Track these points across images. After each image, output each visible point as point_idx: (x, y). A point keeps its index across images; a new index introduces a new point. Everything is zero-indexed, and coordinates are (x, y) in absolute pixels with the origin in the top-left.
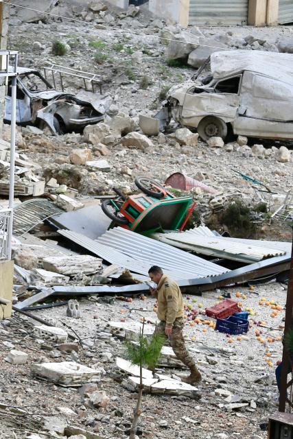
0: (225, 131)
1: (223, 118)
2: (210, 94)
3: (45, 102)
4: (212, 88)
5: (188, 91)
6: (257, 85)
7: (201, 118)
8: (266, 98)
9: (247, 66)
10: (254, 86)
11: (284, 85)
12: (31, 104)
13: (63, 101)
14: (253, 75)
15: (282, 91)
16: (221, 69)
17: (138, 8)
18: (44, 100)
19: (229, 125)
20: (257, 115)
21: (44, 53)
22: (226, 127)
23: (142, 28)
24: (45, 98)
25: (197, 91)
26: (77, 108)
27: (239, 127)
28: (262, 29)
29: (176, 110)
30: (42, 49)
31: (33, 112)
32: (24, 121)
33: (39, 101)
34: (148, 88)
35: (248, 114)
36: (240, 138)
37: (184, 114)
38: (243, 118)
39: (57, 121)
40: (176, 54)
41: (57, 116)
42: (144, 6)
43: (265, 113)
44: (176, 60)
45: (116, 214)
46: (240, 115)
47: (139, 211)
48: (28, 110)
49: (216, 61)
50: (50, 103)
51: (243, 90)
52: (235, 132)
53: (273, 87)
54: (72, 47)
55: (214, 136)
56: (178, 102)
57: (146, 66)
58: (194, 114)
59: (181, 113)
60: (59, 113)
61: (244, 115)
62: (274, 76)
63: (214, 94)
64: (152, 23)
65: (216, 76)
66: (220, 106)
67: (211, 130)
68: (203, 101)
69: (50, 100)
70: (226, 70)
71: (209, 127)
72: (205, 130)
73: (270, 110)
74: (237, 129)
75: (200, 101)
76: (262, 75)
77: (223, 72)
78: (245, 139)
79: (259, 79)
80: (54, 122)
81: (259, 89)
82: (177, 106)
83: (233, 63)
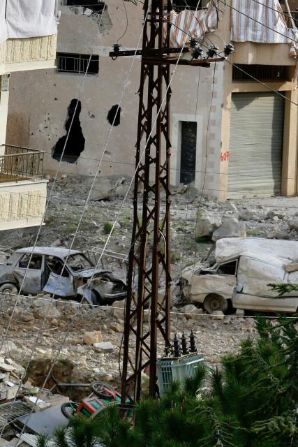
0: (225, 306)
1: (223, 295)
2: (213, 275)
3: (85, 280)
4: (215, 271)
5: (195, 273)
6: (251, 267)
7: (205, 295)
8: (259, 278)
9: (242, 251)
10: (248, 268)
11: (273, 267)
12: (74, 282)
13: (98, 279)
14: (247, 260)
15: (271, 272)
16: (222, 254)
17: (186, 186)
18: (85, 278)
19: (229, 301)
20: (251, 292)
21: (98, 231)
22: (226, 302)
23: (188, 204)
24: (85, 276)
25: (203, 273)
26: (110, 285)
27: (237, 302)
28: (293, 199)
29: (186, 288)
30: (97, 228)
31: (75, 289)
32: (69, 295)
33: (80, 279)
34: (176, 263)
35: (245, 291)
36: (238, 311)
37: (192, 292)
38: (240, 294)
39: (94, 295)
40: (203, 232)
41: (94, 291)
42: (191, 184)
43: (257, 291)
44: (203, 237)
45: (73, 414)
46: (238, 292)
47: (91, 412)
48: (71, 286)
49: (220, 247)
50: (89, 281)
51: (239, 271)
52: (234, 306)
53: (263, 269)
54: (122, 226)
55: (217, 309)
56: (187, 282)
57: (178, 243)
58: (200, 292)
59: (189, 291)
60: (96, 289)
61: (241, 292)
62: (265, 260)
63: (217, 276)
64: (197, 199)
65: (218, 260)
66: (221, 285)
67: (215, 305)
68: (207, 282)
69: (90, 278)
70: (226, 255)
71: (213, 302)
72: (210, 304)
73: (261, 288)
74: (235, 304)
75: (205, 282)
76: (254, 259)
77: (224, 257)
78: (242, 312)
79: (253, 262)
80: (92, 296)
81: (253, 271)
82: (187, 285)
83: (232, 249)
